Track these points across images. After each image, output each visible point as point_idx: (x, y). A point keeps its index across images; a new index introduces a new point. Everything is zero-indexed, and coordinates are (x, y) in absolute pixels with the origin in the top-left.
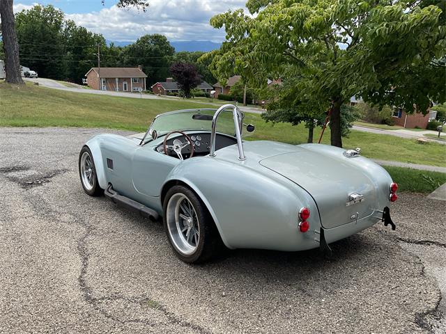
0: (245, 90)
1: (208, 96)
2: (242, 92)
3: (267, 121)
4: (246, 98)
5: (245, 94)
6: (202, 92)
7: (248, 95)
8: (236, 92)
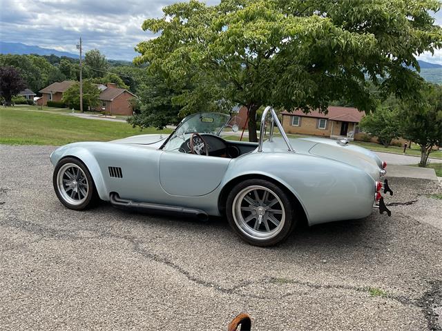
0: (81, 96)
1: (31, 103)
2: (77, 98)
3: (134, 127)
4: (83, 104)
5: (81, 101)
6: (23, 99)
7: (85, 101)
8: (69, 98)
